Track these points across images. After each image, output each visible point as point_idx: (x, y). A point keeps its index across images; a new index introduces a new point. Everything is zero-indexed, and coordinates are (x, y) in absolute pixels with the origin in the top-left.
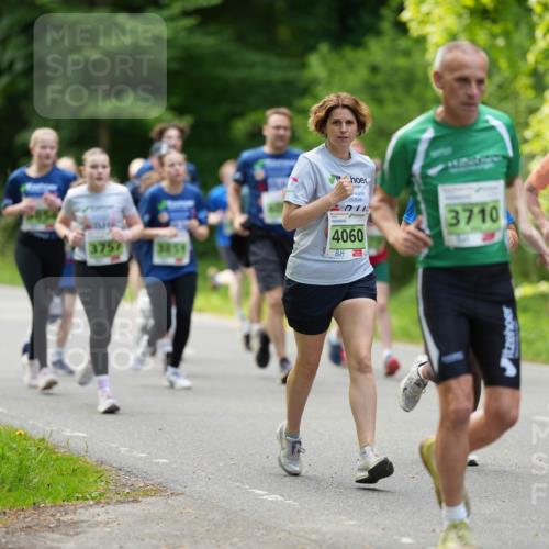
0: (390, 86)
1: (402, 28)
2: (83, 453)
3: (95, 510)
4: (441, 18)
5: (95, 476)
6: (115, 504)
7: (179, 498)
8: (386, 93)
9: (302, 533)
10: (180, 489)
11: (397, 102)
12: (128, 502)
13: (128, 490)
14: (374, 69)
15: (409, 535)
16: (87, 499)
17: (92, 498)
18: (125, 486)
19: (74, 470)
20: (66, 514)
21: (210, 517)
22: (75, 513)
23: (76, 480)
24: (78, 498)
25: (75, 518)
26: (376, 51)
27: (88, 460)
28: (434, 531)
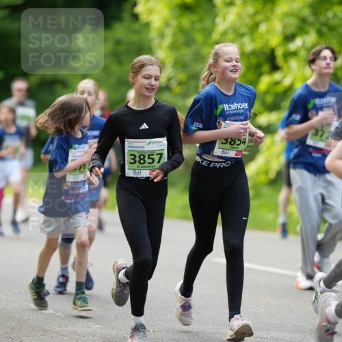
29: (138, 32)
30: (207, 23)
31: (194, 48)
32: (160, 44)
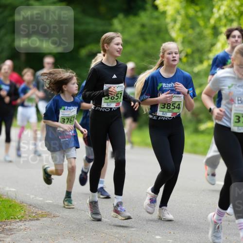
0: (150, 33)
1: (156, 8)
2: (14, 198)
3: (20, 224)
4: (173, 3)
5: (20, 208)
6: (28, 221)
7: (57, 218)
8: (148, 37)
9: (112, 234)
10: (57, 214)
11: (153, 40)
12: (34, 220)
13: (34, 215)
14: (143, 26)
15: (159, 235)
16: (16, 219)
17: (18, 218)
18: (33, 213)
19: (10, 206)
20: (7, 225)
21: (71, 227)
22: (10, 225)
23: (11, 210)
24: (12, 218)
25: (11, 227)
26: (144, 17)
27: (16, 201)
28: (170, 233)
29: (157, 18)
30: (207, 12)
31: (197, 30)
32: (173, 27)
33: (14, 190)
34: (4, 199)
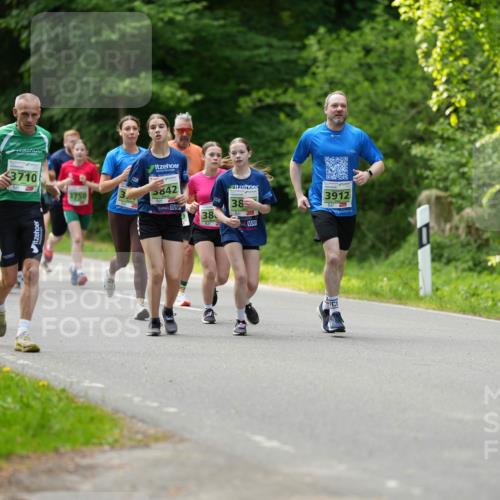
2: (100, 403)
6: (128, 449)
7: (187, 443)
8: (377, 72)
12: (140, 447)
14: (368, 51)
17: (108, 444)
18: (137, 432)
19: (92, 419)
20: (84, 457)
22: (91, 457)
23: (93, 427)
25: (92, 462)
26: (369, 33)
27: (104, 409)
33: (100, 385)
34: (80, 404)
